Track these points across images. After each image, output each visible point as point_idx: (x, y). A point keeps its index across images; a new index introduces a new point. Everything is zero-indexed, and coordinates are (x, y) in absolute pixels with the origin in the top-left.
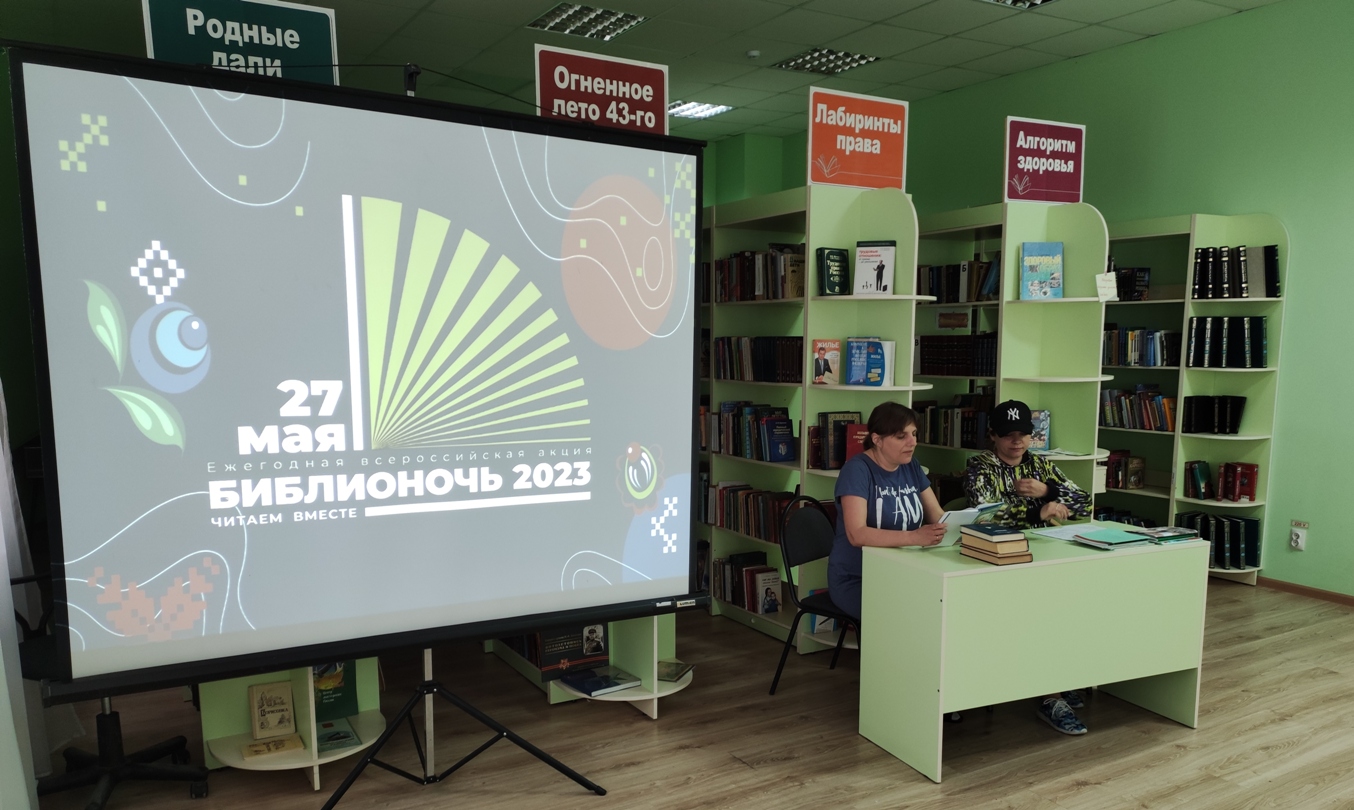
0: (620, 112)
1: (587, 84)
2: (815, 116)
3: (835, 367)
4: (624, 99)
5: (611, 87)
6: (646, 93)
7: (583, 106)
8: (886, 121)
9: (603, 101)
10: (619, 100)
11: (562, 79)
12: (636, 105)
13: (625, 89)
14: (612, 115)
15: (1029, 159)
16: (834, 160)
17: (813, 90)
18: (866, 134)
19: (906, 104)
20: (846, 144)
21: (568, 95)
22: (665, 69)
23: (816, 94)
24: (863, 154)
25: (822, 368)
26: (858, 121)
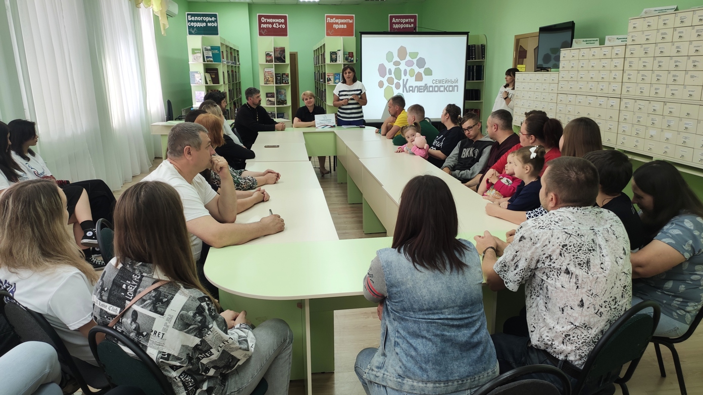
0: (276, 25)
1: (269, 20)
2: (327, 20)
3: (332, 79)
4: (277, 23)
5: (274, 20)
6: (283, 21)
7: (268, 25)
8: (348, 20)
9: (272, 24)
10: (276, 23)
11: (263, 20)
12: (280, 24)
13: (277, 20)
14: (274, 26)
15: (397, 25)
16: (333, 30)
17: (326, 15)
18: (341, 24)
19: (354, 15)
20: (336, 26)
21: (264, 23)
22: (287, 15)
23: (327, 16)
24: (341, 28)
25: (329, 80)
26: (339, 21)
